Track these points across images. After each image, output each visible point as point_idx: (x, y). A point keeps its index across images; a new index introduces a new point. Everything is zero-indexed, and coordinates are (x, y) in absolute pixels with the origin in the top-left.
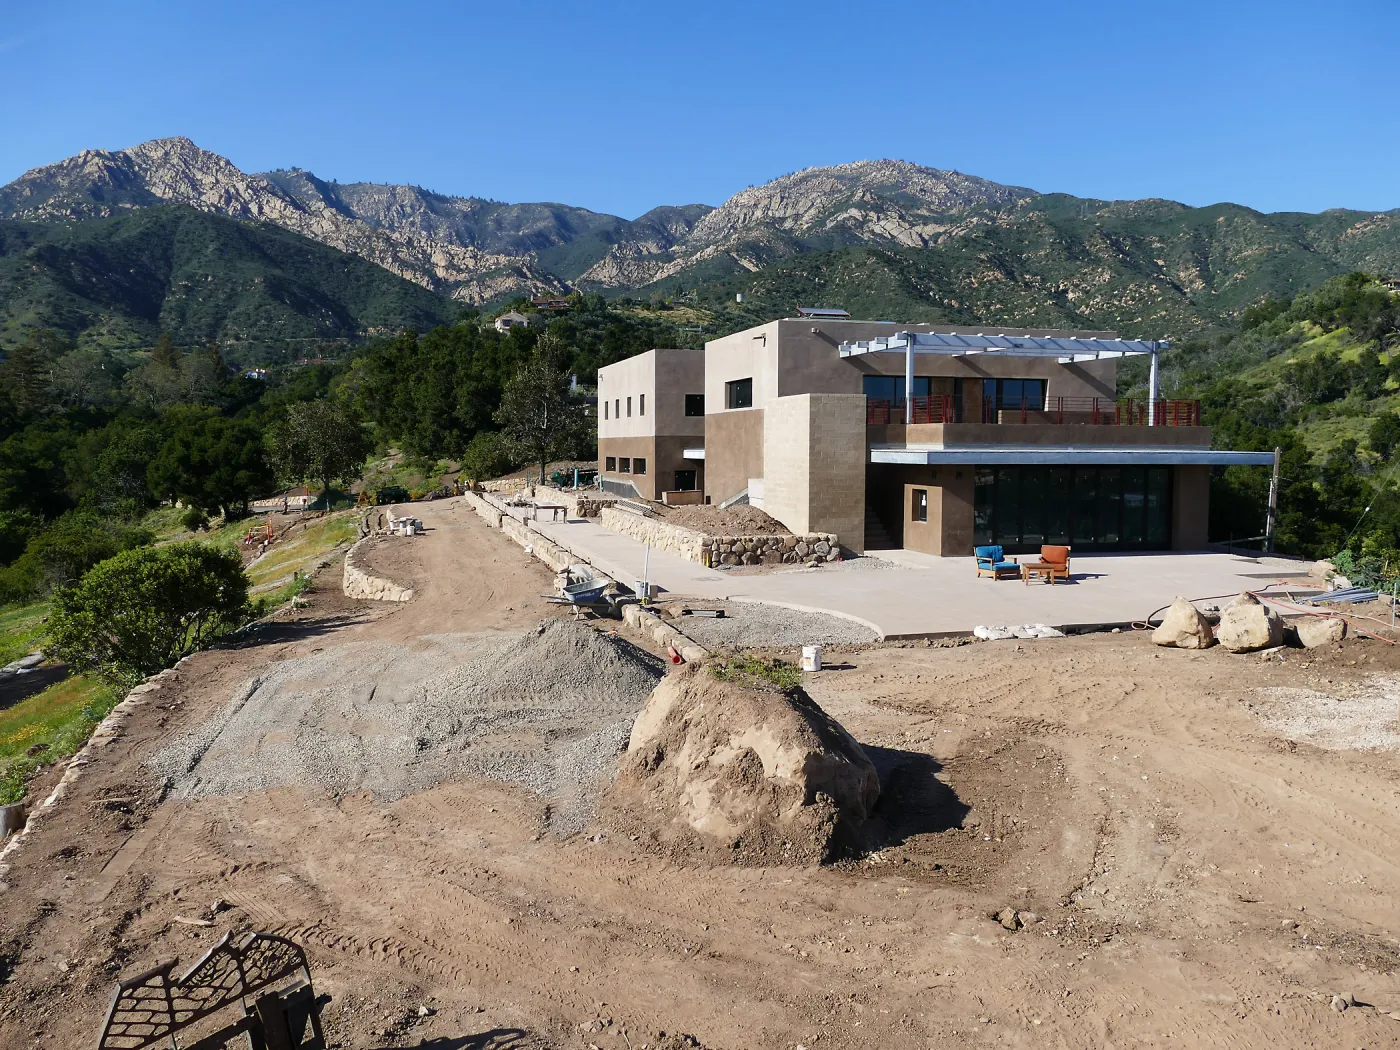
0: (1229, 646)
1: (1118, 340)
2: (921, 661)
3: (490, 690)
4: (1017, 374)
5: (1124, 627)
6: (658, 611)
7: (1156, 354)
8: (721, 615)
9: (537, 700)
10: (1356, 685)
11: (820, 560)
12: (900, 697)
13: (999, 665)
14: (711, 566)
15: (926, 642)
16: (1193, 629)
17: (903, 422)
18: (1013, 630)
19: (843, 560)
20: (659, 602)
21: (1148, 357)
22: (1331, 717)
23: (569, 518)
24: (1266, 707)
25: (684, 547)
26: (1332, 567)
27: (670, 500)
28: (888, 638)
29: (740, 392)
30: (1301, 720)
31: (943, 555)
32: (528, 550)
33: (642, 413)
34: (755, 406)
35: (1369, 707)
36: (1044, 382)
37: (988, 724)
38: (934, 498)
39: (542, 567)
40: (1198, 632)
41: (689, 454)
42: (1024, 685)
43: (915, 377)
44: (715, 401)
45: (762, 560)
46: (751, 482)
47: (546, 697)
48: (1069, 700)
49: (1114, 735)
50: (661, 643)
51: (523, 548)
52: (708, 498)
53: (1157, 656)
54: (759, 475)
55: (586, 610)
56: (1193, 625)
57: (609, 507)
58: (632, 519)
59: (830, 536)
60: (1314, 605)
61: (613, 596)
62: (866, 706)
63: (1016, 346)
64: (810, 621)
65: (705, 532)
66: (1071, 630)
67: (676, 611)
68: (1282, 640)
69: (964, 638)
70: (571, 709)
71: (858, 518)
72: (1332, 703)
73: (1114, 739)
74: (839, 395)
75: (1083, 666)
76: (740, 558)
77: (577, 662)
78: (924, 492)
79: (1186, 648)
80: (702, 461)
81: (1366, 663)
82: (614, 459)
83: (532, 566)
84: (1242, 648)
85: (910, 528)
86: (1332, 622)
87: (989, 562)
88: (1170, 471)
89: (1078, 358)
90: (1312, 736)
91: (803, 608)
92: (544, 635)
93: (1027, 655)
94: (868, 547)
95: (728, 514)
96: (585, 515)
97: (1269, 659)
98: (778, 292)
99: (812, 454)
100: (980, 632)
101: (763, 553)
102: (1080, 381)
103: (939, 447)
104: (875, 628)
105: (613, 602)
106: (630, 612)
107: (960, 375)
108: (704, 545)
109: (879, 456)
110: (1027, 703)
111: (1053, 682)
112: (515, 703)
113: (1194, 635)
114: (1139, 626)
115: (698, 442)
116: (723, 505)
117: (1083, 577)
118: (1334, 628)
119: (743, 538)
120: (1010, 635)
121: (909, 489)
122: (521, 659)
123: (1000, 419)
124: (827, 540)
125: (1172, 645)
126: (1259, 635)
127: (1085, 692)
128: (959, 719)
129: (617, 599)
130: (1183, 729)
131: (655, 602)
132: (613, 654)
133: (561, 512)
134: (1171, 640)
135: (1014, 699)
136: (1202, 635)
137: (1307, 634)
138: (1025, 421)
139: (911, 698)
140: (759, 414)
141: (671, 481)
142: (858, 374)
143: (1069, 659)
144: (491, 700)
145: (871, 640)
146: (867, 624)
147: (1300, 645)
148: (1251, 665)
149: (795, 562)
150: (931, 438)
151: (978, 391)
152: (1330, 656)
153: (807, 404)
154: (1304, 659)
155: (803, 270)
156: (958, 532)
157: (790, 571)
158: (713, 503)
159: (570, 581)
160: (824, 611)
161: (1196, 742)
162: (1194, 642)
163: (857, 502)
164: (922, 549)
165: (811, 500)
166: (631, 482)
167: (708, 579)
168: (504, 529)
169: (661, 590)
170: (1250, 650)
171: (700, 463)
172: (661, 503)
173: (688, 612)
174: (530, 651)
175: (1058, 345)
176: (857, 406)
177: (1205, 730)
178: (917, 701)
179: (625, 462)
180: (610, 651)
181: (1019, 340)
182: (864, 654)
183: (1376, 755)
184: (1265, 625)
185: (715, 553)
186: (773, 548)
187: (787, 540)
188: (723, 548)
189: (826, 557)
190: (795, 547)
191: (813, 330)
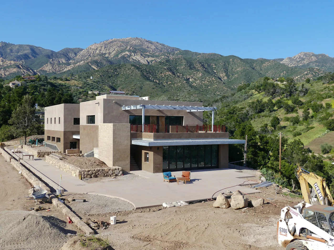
0: (233, 208)
1: (203, 107)
2: (147, 218)
3: (6, 241)
4: (175, 115)
5: (205, 200)
6: (64, 200)
7: (214, 111)
8: (85, 201)
9: (22, 244)
10: (266, 221)
11: (116, 175)
12: (140, 235)
13: (170, 219)
14: (81, 179)
15: (148, 209)
16: (224, 203)
17: (141, 131)
18: (174, 203)
19: (123, 175)
20: (64, 196)
21: (212, 111)
22: (260, 234)
23: (34, 158)
24: (243, 231)
25: (73, 172)
26: (261, 174)
27: (68, 152)
28: (137, 209)
29: (91, 119)
30: (252, 236)
31: (154, 173)
32: (20, 173)
33: (59, 123)
34: (95, 124)
35: (270, 230)
36: (183, 117)
37: (167, 244)
38: (151, 155)
39: (25, 180)
40: (225, 204)
41: (75, 137)
42: (177, 226)
43: (145, 116)
44: (83, 121)
45: (98, 177)
46: (94, 148)
47: (25, 243)
48: (190, 232)
49: (203, 246)
50: (65, 214)
51: (18, 171)
52: (81, 151)
53: (214, 212)
54: (97, 146)
55: (40, 200)
56: (224, 202)
57: (48, 155)
58: (56, 160)
59: (120, 168)
60: (256, 189)
61: (49, 195)
62: (130, 239)
63: (174, 109)
64: (113, 202)
65: (80, 167)
66: (191, 203)
67: (70, 199)
68: (247, 206)
69: (159, 208)
70: (34, 247)
71: (128, 161)
72: (260, 228)
73: (202, 248)
74: (122, 124)
75: (194, 217)
76: (91, 176)
77: (36, 230)
78: (148, 153)
79: (222, 208)
80: (79, 139)
81: (269, 212)
82: (50, 137)
83: (21, 180)
84: (237, 208)
85: (144, 164)
86: (260, 199)
87: (167, 177)
88: (218, 146)
89: (192, 111)
90: (255, 242)
91: (111, 196)
92: (25, 220)
93: (178, 214)
94: (131, 170)
95: (87, 161)
96: (40, 157)
97: (244, 212)
98: (104, 76)
99: (113, 142)
100: (164, 205)
101: (98, 174)
102: (193, 117)
103: (152, 140)
104: (133, 205)
105: (49, 198)
106: (55, 201)
107: (158, 115)
108: (80, 172)
109: (134, 142)
110: (178, 234)
111: (185, 225)
112: (14, 246)
113: (224, 204)
114: (209, 200)
115: (78, 133)
116: (86, 154)
117: (194, 180)
118: (261, 201)
119: (92, 169)
120: (173, 205)
121: (143, 152)
122: (16, 229)
123: (170, 131)
124: (119, 169)
125: (218, 207)
126: (241, 204)
127: (194, 228)
128: (158, 243)
129: (51, 196)
130: (221, 242)
131: (63, 196)
132: (48, 226)
133: (31, 157)
134: (218, 206)
135: (173, 233)
136: (227, 204)
137: (254, 203)
138: (177, 132)
139: (143, 234)
140: (97, 127)
141: (69, 145)
142: (128, 115)
143: (190, 215)
144: (6, 245)
145: (132, 209)
146: (130, 202)
147: (252, 206)
148: (240, 214)
149: (109, 176)
150: (150, 137)
151: (164, 120)
152: (260, 210)
153: (112, 126)
154: (253, 211)
155: (112, 70)
156: (158, 166)
157: (107, 180)
158: (82, 153)
159: (34, 191)
160: (117, 197)
161: (224, 247)
162: (224, 206)
163: (128, 156)
164: (148, 171)
165: (113, 157)
166: (55, 145)
167: (81, 185)
168: (12, 163)
169: (65, 190)
170: (240, 209)
171: (79, 140)
172: (66, 154)
173: (74, 200)
174: (20, 226)
175: (186, 108)
176: (128, 127)
177: (226, 242)
178: (145, 236)
179: (53, 139)
180: (48, 225)
181: (175, 107)
182: (129, 216)
183: (271, 248)
184: (243, 201)
185: (83, 174)
186: (102, 172)
187: (106, 169)
188: (85, 173)
189: (118, 174)
190: (108, 172)
191: (114, 101)
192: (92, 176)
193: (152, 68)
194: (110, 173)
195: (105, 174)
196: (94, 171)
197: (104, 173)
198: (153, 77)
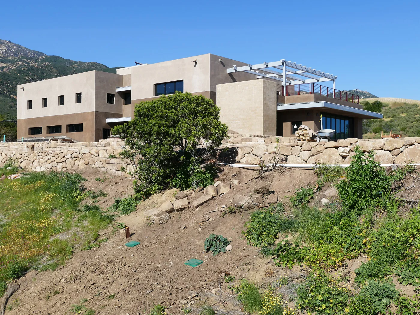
17: (283, 95)
33: (78, 102)
41: (109, 121)
44: (142, 93)
74: (270, 81)
82: (40, 128)
141: (101, 133)
150: (304, 100)
153: (261, 82)
166: (63, 137)
176: (274, 87)
179: (54, 128)
191: (220, 60)
193: (6, 77)
198: (9, 91)
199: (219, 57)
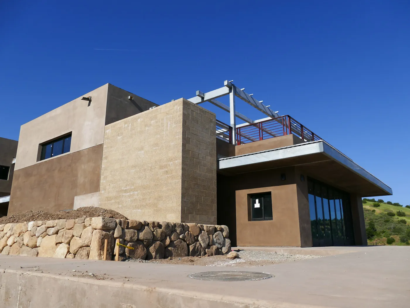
11: (218, 252)
31: (302, 245)
38: (284, 195)
44: (26, 159)
59: (222, 226)
76: (148, 249)
78: (266, 194)
85: (247, 227)
101: (171, 242)
108: (106, 228)
109: (225, 164)
119: (150, 221)
121: (242, 194)
124: (221, 230)
153: (179, 109)
185: (117, 241)
186: (181, 237)
187: (191, 227)
188: (129, 234)
189: (221, 248)
190: (198, 236)
191: (129, 97)
192: (152, 249)
194: (204, 242)
195: (188, 245)
196: (159, 231)
197: (189, 240)
199: (129, 93)
